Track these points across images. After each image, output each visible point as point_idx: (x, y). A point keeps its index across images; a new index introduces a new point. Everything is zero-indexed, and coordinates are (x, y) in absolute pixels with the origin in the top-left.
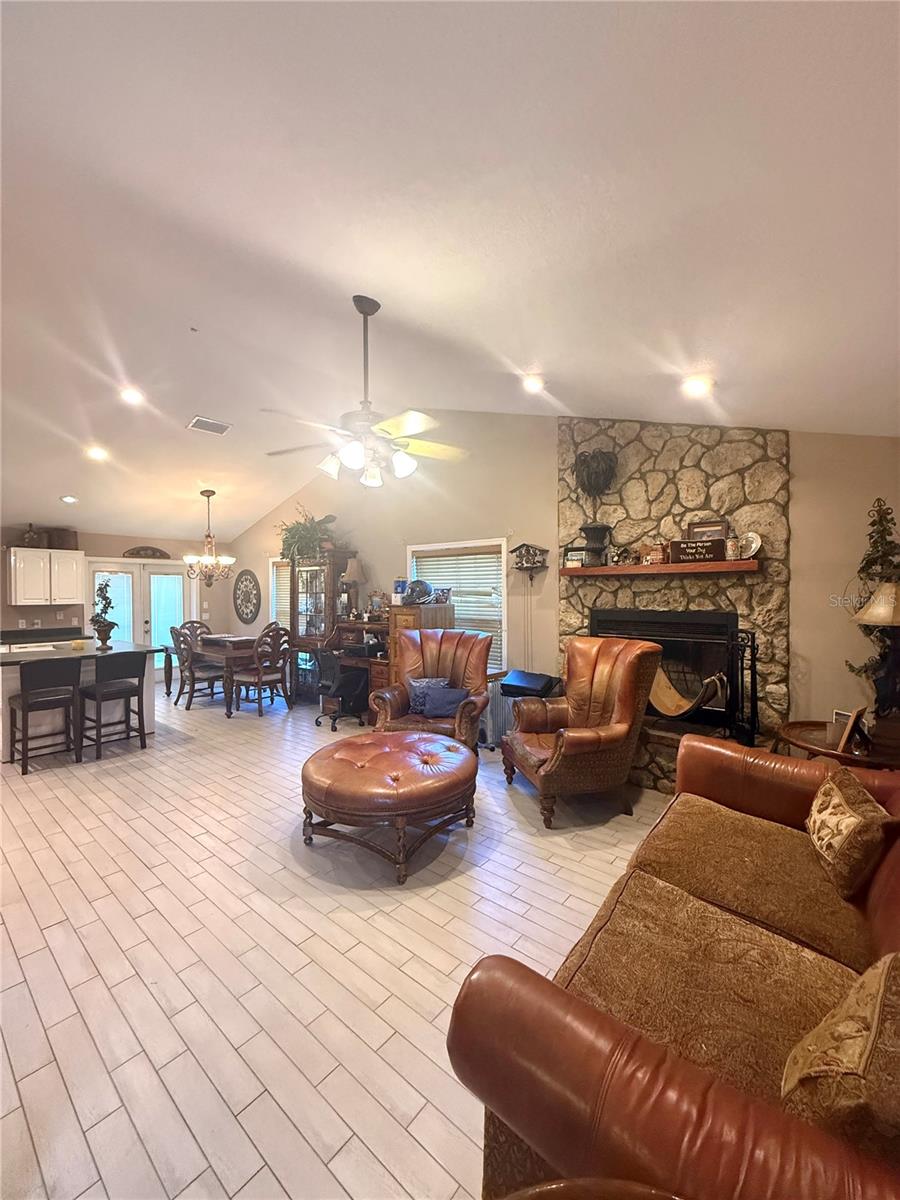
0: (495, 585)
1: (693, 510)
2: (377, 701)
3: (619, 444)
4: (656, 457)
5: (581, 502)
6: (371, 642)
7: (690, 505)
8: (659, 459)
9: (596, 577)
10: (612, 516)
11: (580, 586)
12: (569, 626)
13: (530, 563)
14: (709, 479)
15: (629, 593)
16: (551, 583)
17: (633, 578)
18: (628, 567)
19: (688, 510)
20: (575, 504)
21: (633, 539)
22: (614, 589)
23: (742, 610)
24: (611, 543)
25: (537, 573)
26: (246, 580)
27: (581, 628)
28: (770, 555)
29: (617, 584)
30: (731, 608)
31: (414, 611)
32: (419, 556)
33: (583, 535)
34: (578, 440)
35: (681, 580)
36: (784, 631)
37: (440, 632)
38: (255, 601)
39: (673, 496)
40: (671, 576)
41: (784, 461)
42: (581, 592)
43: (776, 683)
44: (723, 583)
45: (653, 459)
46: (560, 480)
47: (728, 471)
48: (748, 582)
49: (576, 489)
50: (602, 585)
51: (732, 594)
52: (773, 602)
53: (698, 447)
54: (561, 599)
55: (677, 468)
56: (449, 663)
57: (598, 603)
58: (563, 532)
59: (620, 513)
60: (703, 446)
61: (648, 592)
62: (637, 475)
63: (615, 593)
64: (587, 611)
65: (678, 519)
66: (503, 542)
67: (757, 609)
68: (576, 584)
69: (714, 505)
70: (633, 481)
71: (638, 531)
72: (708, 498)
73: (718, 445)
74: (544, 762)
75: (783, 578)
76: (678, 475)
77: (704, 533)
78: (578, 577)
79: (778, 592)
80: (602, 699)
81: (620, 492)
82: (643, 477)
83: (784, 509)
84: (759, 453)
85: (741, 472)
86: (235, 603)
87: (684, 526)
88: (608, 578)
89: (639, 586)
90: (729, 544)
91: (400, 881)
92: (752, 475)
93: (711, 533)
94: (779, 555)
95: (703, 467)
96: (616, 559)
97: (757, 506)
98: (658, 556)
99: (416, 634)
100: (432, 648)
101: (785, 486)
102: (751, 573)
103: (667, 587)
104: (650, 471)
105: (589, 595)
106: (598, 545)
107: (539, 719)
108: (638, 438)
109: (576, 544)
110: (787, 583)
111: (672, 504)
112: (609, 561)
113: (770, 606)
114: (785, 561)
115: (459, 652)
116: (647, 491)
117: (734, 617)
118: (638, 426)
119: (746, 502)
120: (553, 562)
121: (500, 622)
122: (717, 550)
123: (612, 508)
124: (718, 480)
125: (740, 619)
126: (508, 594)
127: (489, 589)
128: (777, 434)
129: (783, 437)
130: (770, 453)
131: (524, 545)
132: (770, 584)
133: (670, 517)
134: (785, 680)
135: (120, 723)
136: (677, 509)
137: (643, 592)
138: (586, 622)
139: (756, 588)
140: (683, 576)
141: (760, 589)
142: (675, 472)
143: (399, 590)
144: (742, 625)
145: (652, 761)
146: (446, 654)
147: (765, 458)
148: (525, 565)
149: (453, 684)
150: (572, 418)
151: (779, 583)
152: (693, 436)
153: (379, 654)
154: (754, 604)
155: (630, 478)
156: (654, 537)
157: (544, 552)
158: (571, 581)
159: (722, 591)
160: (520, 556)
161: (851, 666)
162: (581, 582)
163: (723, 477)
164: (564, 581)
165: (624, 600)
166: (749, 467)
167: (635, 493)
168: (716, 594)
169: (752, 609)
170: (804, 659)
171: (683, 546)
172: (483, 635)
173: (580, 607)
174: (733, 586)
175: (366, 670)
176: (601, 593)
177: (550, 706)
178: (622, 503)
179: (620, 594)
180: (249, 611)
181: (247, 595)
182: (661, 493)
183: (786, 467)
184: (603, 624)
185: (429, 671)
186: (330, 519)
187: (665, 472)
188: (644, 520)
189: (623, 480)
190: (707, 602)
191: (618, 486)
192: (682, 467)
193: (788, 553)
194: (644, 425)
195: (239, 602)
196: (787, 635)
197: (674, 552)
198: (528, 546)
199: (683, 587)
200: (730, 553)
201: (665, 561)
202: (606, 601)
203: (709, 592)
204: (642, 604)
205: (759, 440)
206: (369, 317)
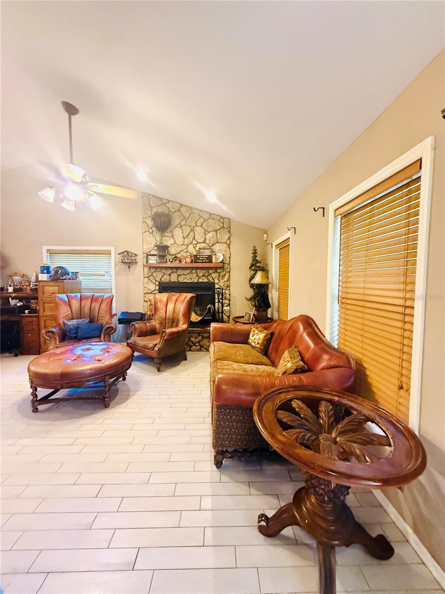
0: (107, 271)
1: (200, 243)
2: (48, 334)
3: (171, 211)
4: (186, 220)
5: (154, 234)
6: (18, 304)
7: (200, 241)
8: (188, 221)
9: (162, 268)
10: (168, 242)
11: (154, 272)
12: (149, 290)
13: (128, 260)
14: (206, 232)
15: (176, 275)
16: (139, 270)
17: (177, 268)
18: (176, 264)
19: (198, 243)
20: (151, 235)
21: (177, 252)
22: (169, 273)
23: (216, 281)
24: (168, 253)
25: (132, 265)
27: (154, 291)
28: (225, 262)
29: (171, 271)
30: (213, 281)
31: (59, 284)
32: (51, 253)
33: (156, 248)
34: (153, 205)
35: (196, 270)
36: (229, 288)
37: (79, 295)
39: (193, 237)
40: (192, 268)
41: (229, 229)
42: (155, 274)
43: (227, 306)
44: (211, 271)
45: (185, 220)
46: (143, 222)
47: (212, 230)
48: (218, 271)
49: (152, 227)
50: (164, 271)
51: (213, 275)
52: (226, 279)
53: (202, 219)
54: (145, 277)
55: (194, 226)
56: (87, 310)
57: (163, 279)
58: (145, 247)
59: (172, 241)
60: (204, 219)
61: (184, 274)
62: (179, 226)
63: (170, 275)
64: (157, 283)
65: (195, 246)
66: (112, 249)
67: (221, 281)
68: (152, 270)
69: (208, 242)
70: (177, 228)
71: (179, 249)
72: (205, 239)
73: (209, 219)
74: (156, 345)
75: (228, 270)
76: (195, 228)
77: (204, 252)
78: (153, 267)
79: (227, 275)
80: (171, 318)
81: (172, 232)
82: (181, 227)
83: (229, 246)
84: (222, 225)
85: (216, 231)
87: (197, 249)
88: (167, 268)
89: (180, 272)
90: (214, 257)
92: (220, 233)
93: (207, 253)
94: (228, 262)
95: (204, 227)
96: (171, 260)
97: (221, 244)
98: (189, 260)
99: (64, 296)
100: (75, 304)
101: (229, 238)
102: (220, 268)
103: (191, 273)
104: (184, 225)
105: (158, 276)
106: (163, 254)
107: (145, 330)
108: (179, 210)
109: (152, 253)
110: (229, 272)
111: (193, 240)
112: (168, 261)
113: (225, 280)
114: (229, 264)
115: (93, 305)
116: (183, 233)
117: (214, 284)
118: (179, 205)
119: (218, 242)
120: (141, 260)
121: (111, 289)
122: (209, 259)
123: (168, 238)
124: (209, 233)
125: (216, 285)
126: (115, 275)
127: (104, 273)
128: (227, 219)
129: (228, 221)
130: (225, 226)
131: (126, 251)
132: (224, 272)
133: (192, 245)
134: (229, 305)
136: (194, 242)
137: (182, 275)
138: (157, 288)
139: (221, 273)
140: (197, 268)
141: (222, 274)
142: (194, 227)
143: (45, 271)
144: (217, 286)
145: (189, 340)
146: (84, 307)
147: (223, 227)
148: (126, 261)
149: (91, 321)
150: (149, 195)
151: (227, 272)
152: (200, 214)
153: (26, 311)
154: (220, 279)
155: (176, 227)
156: (186, 252)
157: (136, 255)
158: (150, 269)
159: (210, 274)
160: (124, 256)
161: (247, 299)
162: (154, 270)
163: (211, 232)
164: (146, 270)
165: (174, 278)
166: (219, 230)
167: (178, 232)
168: (208, 276)
169: (219, 281)
170: (234, 297)
171: (198, 256)
172: (106, 295)
173: (154, 281)
174: (214, 272)
175: (19, 321)
176: (164, 275)
177: (148, 325)
178: (172, 237)
179: (172, 275)
182: (188, 235)
183: (229, 231)
184: (164, 288)
185: (75, 316)
187: (190, 226)
188: (182, 245)
189: (173, 227)
190: (205, 278)
191: (171, 230)
192: (196, 226)
193: (230, 261)
194: (181, 205)
196: (229, 290)
197: (195, 259)
198: (128, 252)
199: (196, 273)
200: (214, 261)
201: (192, 262)
202: (166, 279)
203: (206, 275)
204: (181, 279)
205: (222, 220)
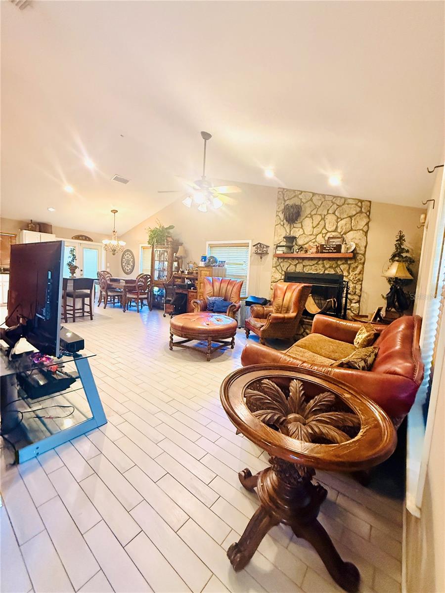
0: (244, 260)
1: (330, 232)
2: (194, 304)
3: (302, 202)
4: (318, 209)
5: (285, 226)
6: (189, 283)
7: (330, 230)
8: (319, 210)
9: (288, 258)
10: (296, 232)
11: (281, 262)
12: (275, 279)
13: (261, 251)
14: (338, 219)
15: (301, 265)
16: (270, 260)
17: (304, 259)
18: (302, 254)
19: (328, 232)
20: (282, 227)
21: (305, 243)
22: (295, 264)
23: (345, 273)
24: (296, 244)
25: (264, 256)
26: (128, 254)
27: (280, 280)
28: (358, 252)
29: (297, 262)
30: (341, 273)
31: (209, 269)
32: (211, 246)
33: (285, 240)
34: (286, 199)
35: (323, 260)
36: (360, 283)
37: (221, 278)
38: (132, 264)
39: (323, 226)
40: (319, 259)
41: (368, 213)
42: (282, 265)
43: (355, 303)
44: (339, 262)
45: (316, 209)
46: (277, 216)
47: (346, 216)
48: (349, 262)
49: (283, 220)
50: (290, 262)
51: (342, 267)
52: (357, 271)
53: (335, 205)
54: (273, 267)
55: (326, 214)
56: (224, 291)
57: (288, 269)
58: (276, 239)
59: (301, 232)
60: (337, 205)
61: (309, 265)
62: (309, 216)
63: (296, 265)
64: (283, 273)
65: (324, 235)
66: (250, 242)
67: (351, 273)
68: (280, 261)
69: (339, 230)
70: (307, 218)
71: (307, 240)
72: (337, 227)
73: (343, 205)
74: (263, 326)
75: (362, 261)
76: (326, 217)
77: (334, 242)
78: (281, 258)
79: (360, 267)
80: (286, 306)
81: (301, 222)
82: (311, 217)
83: (366, 233)
84: (359, 209)
85: (351, 217)
86: (122, 264)
87: (326, 238)
88: (293, 258)
89: (306, 262)
90: (343, 246)
91: (208, 360)
92: (355, 220)
93: (337, 242)
94: (362, 252)
95: (336, 214)
96: (297, 251)
97: (356, 231)
98: (314, 250)
99: (211, 278)
100: (217, 285)
101: (367, 224)
102: (350, 259)
103: (317, 263)
104: (315, 214)
105: (285, 265)
106: (290, 245)
107: (261, 313)
108: (311, 200)
109: (281, 244)
110: (364, 263)
111: (323, 229)
112: (295, 252)
113: (356, 272)
114: (364, 255)
115: (229, 287)
116: (312, 223)
117: (342, 276)
118: (311, 195)
119: (352, 230)
120: (271, 251)
121: (246, 276)
122: (338, 248)
123: (297, 230)
124: (341, 220)
125: (344, 277)
126: (250, 264)
127: (242, 262)
128: (367, 202)
129: (369, 203)
130: (363, 210)
131: (259, 243)
132: (357, 264)
133: (321, 234)
134: (359, 302)
135: (80, 309)
136: (324, 231)
137: (307, 265)
138: (283, 277)
139: (352, 265)
140: (324, 259)
141: (353, 266)
142: (325, 216)
143: (203, 260)
144: (345, 279)
145: (304, 331)
146: (223, 287)
147: (361, 212)
148: (259, 252)
149: (225, 300)
150: (284, 189)
151: (360, 263)
152: (334, 201)
153: (192, 288)
154: (350, 272)
155: (306, 217)
156: (314, 243)
157: (267, 247)
158: (278, 260)
159: (338, 266)
160: (257, 248)
161: (383, 297)
162: (282, 260)
163: (344, 219)
164: (275, 259)
165: (299, 269)
166: (354, 215)
167: (308, 224)
168: (335, 268)
169: (349, 273)
170: (366, 293)
171: (325, 246)
172: (239, 280)
173: (280, 271)
174: (343, 264)
175: (186, 294)
176: (290, 265)
177: (265, 309)
178: (302, 227)
179: (298, 266)
180: (129, 269)
181: (128, 261)
182: (319, 224)
183: (369, 216)
184: (290, 278)
185: (215, 294)
186: (171, 227)
187: (321, 215)
188: (311, 235)
189: (303, 218)
190: (332, 270)
191: (301, 220)
192: (328, 213)
193: (365, 251)
194: (314, 194)
195: (124, 264)
196: (361, 284)
197: (321, 249)
198: (261, 244)
199: (323, 264)
200: (343, 250)
201: (317, 252)
202: (292, 269)
203: (334, 266)
204: (307, 270)
205: (359, 204)
206: (207, 141)
